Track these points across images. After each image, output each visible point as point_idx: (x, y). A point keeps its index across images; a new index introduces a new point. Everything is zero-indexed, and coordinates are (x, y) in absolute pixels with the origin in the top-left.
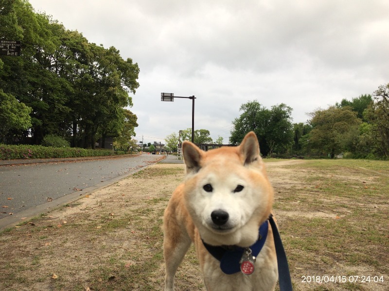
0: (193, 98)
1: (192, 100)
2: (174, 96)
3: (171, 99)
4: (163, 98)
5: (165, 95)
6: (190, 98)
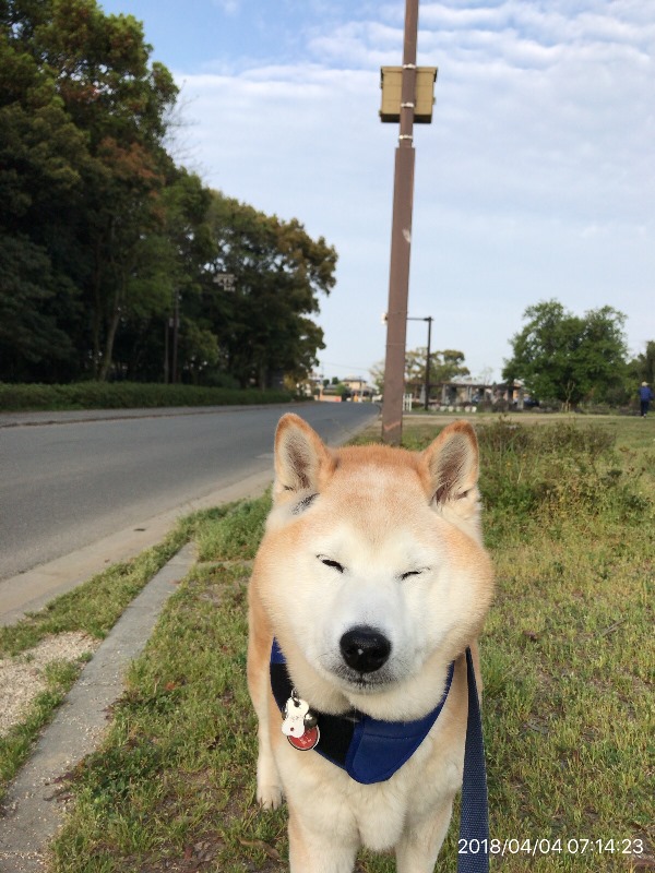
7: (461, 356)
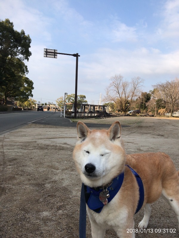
0: (76, 56)
3: (55, 55)
4: (47, 54)
5: (48, 51)
6: (74, 55)
7: (85, 97)
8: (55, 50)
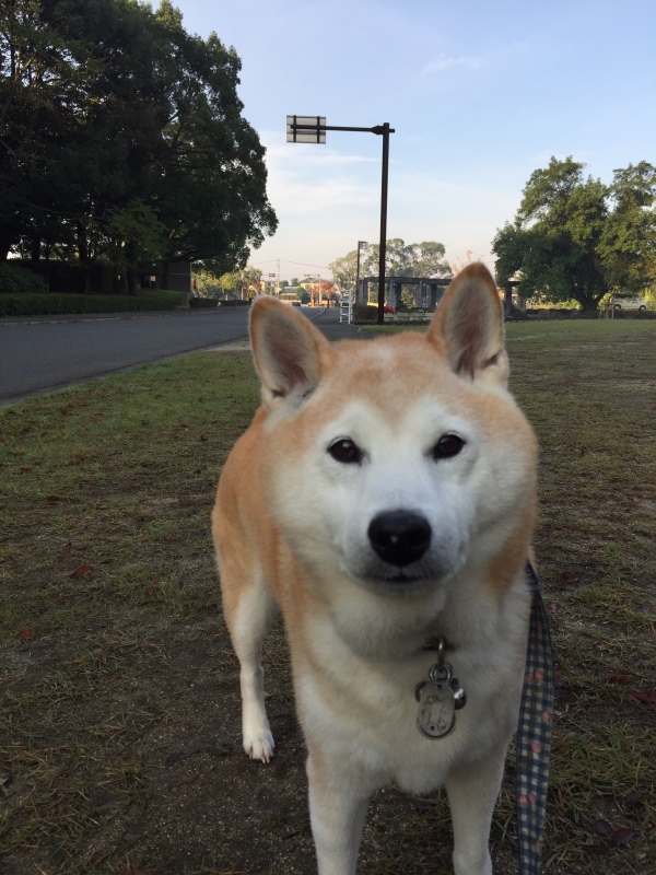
0: (384, 131)
1: (381, 136)
2: (328, 125)
3: (318, 134)
4: (295, 133)
5: (299, 122)
6: (376, 129)
8: (318, 118)
